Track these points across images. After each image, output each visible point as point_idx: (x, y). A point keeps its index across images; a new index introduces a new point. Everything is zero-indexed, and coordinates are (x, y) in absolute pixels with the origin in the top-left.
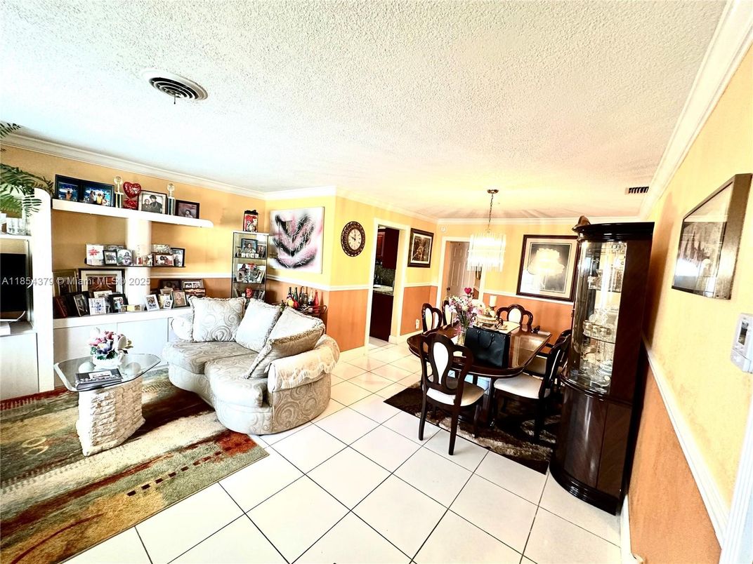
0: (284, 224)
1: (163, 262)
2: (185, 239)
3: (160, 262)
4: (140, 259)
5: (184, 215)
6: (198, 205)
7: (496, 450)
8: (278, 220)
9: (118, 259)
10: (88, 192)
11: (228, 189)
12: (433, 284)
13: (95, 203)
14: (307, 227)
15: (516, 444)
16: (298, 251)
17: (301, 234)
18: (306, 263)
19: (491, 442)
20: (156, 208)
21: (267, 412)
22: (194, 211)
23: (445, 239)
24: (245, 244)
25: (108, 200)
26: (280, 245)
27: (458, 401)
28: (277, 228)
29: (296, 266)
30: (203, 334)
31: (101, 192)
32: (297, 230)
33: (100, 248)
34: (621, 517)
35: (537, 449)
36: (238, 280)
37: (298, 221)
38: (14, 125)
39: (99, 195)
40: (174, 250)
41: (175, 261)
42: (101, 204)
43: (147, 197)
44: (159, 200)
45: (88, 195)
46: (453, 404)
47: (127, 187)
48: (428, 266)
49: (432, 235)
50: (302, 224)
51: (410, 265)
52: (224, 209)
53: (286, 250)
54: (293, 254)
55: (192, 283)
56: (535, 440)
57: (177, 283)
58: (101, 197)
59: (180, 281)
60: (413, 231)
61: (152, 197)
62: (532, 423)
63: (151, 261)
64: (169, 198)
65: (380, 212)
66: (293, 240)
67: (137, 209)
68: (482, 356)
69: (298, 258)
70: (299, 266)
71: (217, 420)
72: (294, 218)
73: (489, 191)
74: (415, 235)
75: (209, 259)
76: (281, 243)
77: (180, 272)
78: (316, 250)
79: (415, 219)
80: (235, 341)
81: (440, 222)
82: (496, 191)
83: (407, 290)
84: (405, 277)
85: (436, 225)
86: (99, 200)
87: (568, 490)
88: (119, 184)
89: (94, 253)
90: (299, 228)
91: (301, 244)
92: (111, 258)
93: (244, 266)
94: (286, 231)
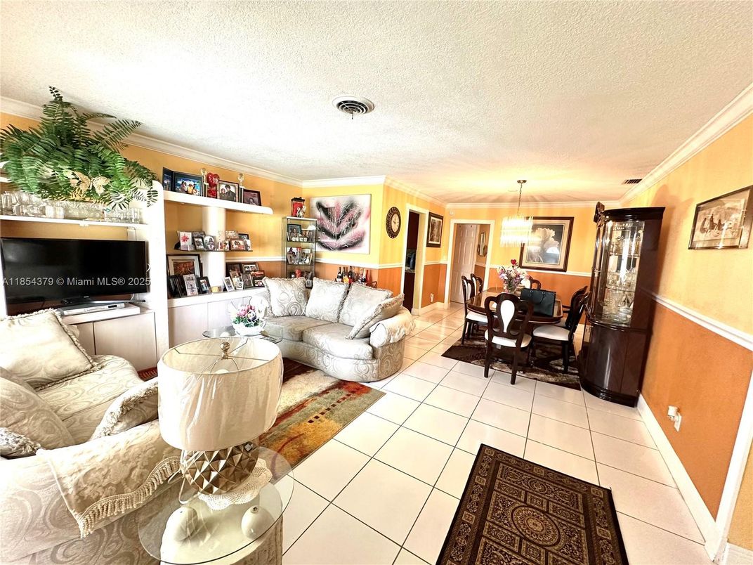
0: (326, 211)
1: (237, 246)
2: (246, 225)
3: (235, 247)
4: (221, 244)
5: (249, 203)
6: (258, 193)
7: (541, 380)
8: (320, 206)
9: (204, 245)
10: (180, 182)
11: (275, 177)
12: (442, 262)
13: (187, 192)
14: (354, 212)
15: (553, 376)
16: (343, 234)
17: (347, 218)
18: (352, 245)
19: (535, 375)
20: (230, 197)
21: (375, 363)
22: (256, 199)
23: (454, 222)
24: (291, 229)
25: (198, 190)
26: (322, 229)
27: (518, 344)
28: (319, 214)
29: (341, 248)
30: (281, 309)
31: (192, 183)
32: (342, 215)
33: (189, 235)
34: (638, 408)
35: (568, 377)
36: (290, 263)
37: (343, 207)
38: (136, 122)
39: (190, 185)
40: (241, 236)
41: (246, 246)
42: (192, 194)
43: (223, 186)
44: (233, 189)
45: (179, 185)
46: (515, 346)
47: (210, 178)
48: (438, 246)
49: (441, 218)
50: (347, 211)
51: (428, 245)
52: (271, 196)
53: (329, 234)
54: (338, 237)
55: (250, 266)
56: (565, 372)
57: (238, 266)
58: (192, 188)
59: (240, 264)
60: (431, 215)
61: (227, 186)
62: (561, 361)
63: (228, 246)
64: (241, 187)
65: (410, 198)
66: (338, 225)
67: (216, 198)
68: (536, 310)
69: (343, 241)
70: (346, 248)
71: (326, 375)
72: (338, 204)
73: (519, 182)
74: (432, 218)
75: (261, 243)
76: (322, 227)
77: (247, 256)
78: (364, 233)
79: (432, 204)
80: (304, 315)
81: (449, 206)
82: (525, 181)
83: (426, 267)
84: (424, 256)
85: (444, 209)
86: (190, 190)
87: (598, 396)
88: (204, 174)
89: (185, 239)
90: (345, 214)
91: (347, 228)
92: (199, 244)
93: (291, 250)
94: (329, 217)
